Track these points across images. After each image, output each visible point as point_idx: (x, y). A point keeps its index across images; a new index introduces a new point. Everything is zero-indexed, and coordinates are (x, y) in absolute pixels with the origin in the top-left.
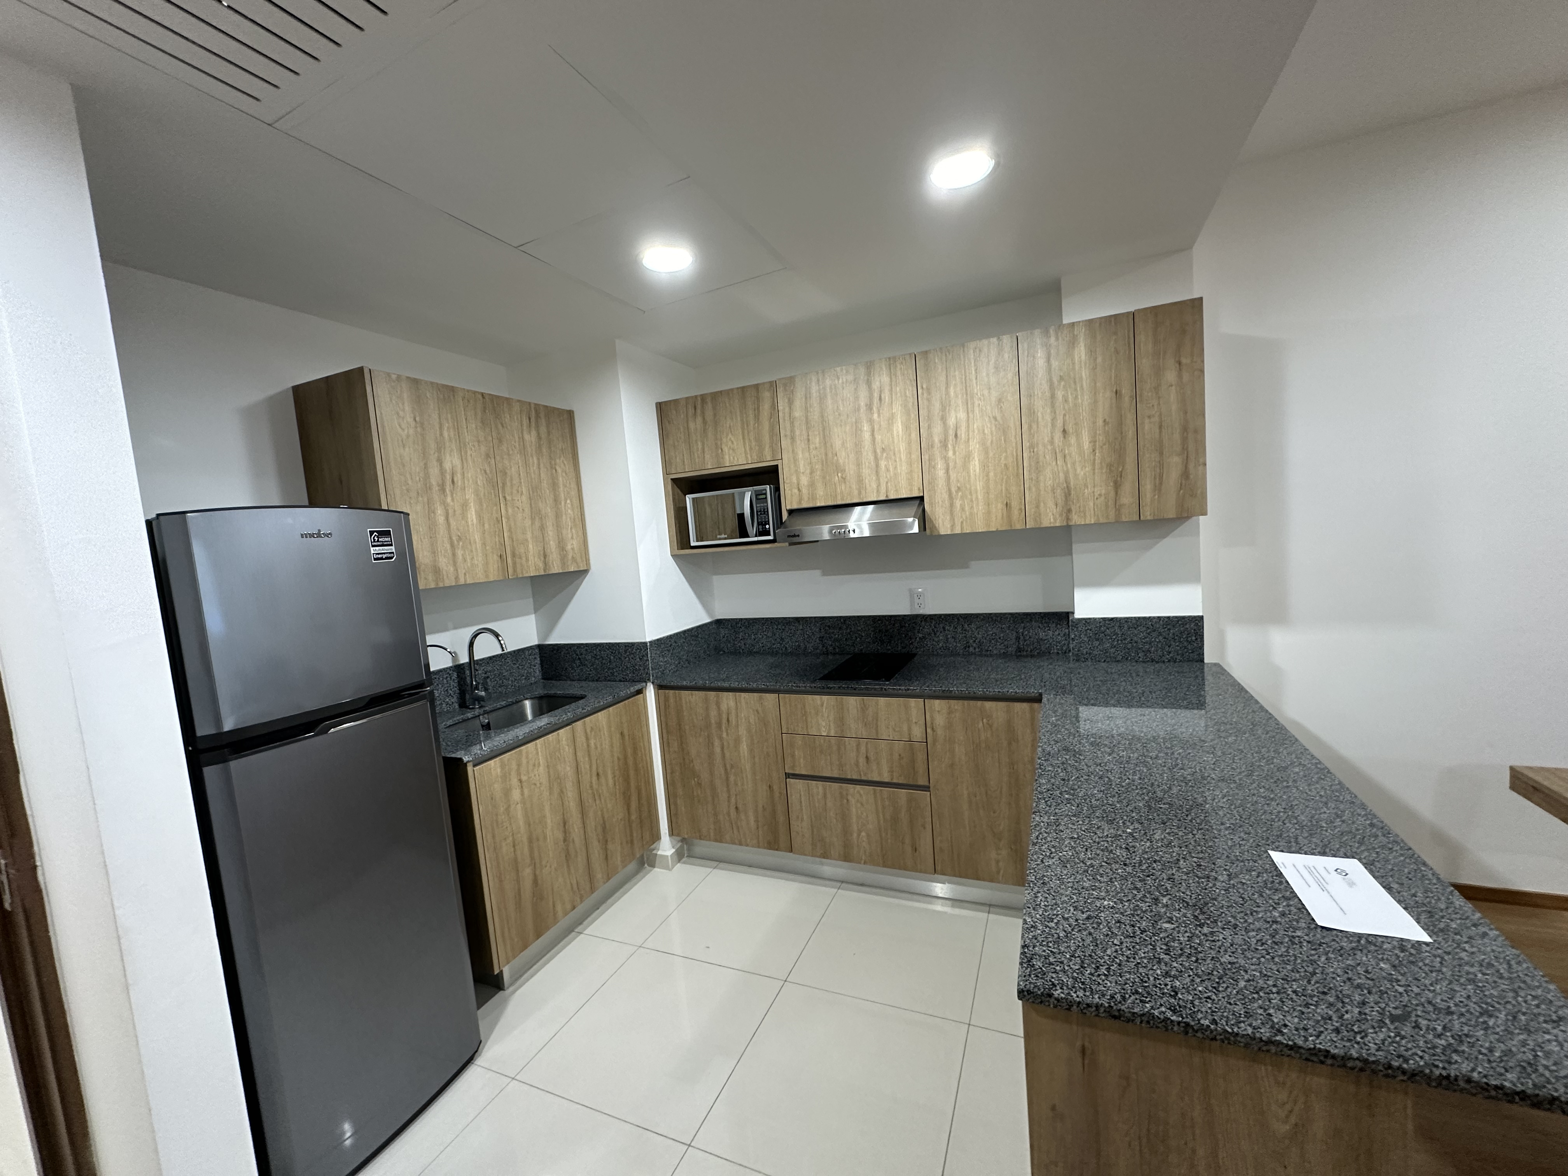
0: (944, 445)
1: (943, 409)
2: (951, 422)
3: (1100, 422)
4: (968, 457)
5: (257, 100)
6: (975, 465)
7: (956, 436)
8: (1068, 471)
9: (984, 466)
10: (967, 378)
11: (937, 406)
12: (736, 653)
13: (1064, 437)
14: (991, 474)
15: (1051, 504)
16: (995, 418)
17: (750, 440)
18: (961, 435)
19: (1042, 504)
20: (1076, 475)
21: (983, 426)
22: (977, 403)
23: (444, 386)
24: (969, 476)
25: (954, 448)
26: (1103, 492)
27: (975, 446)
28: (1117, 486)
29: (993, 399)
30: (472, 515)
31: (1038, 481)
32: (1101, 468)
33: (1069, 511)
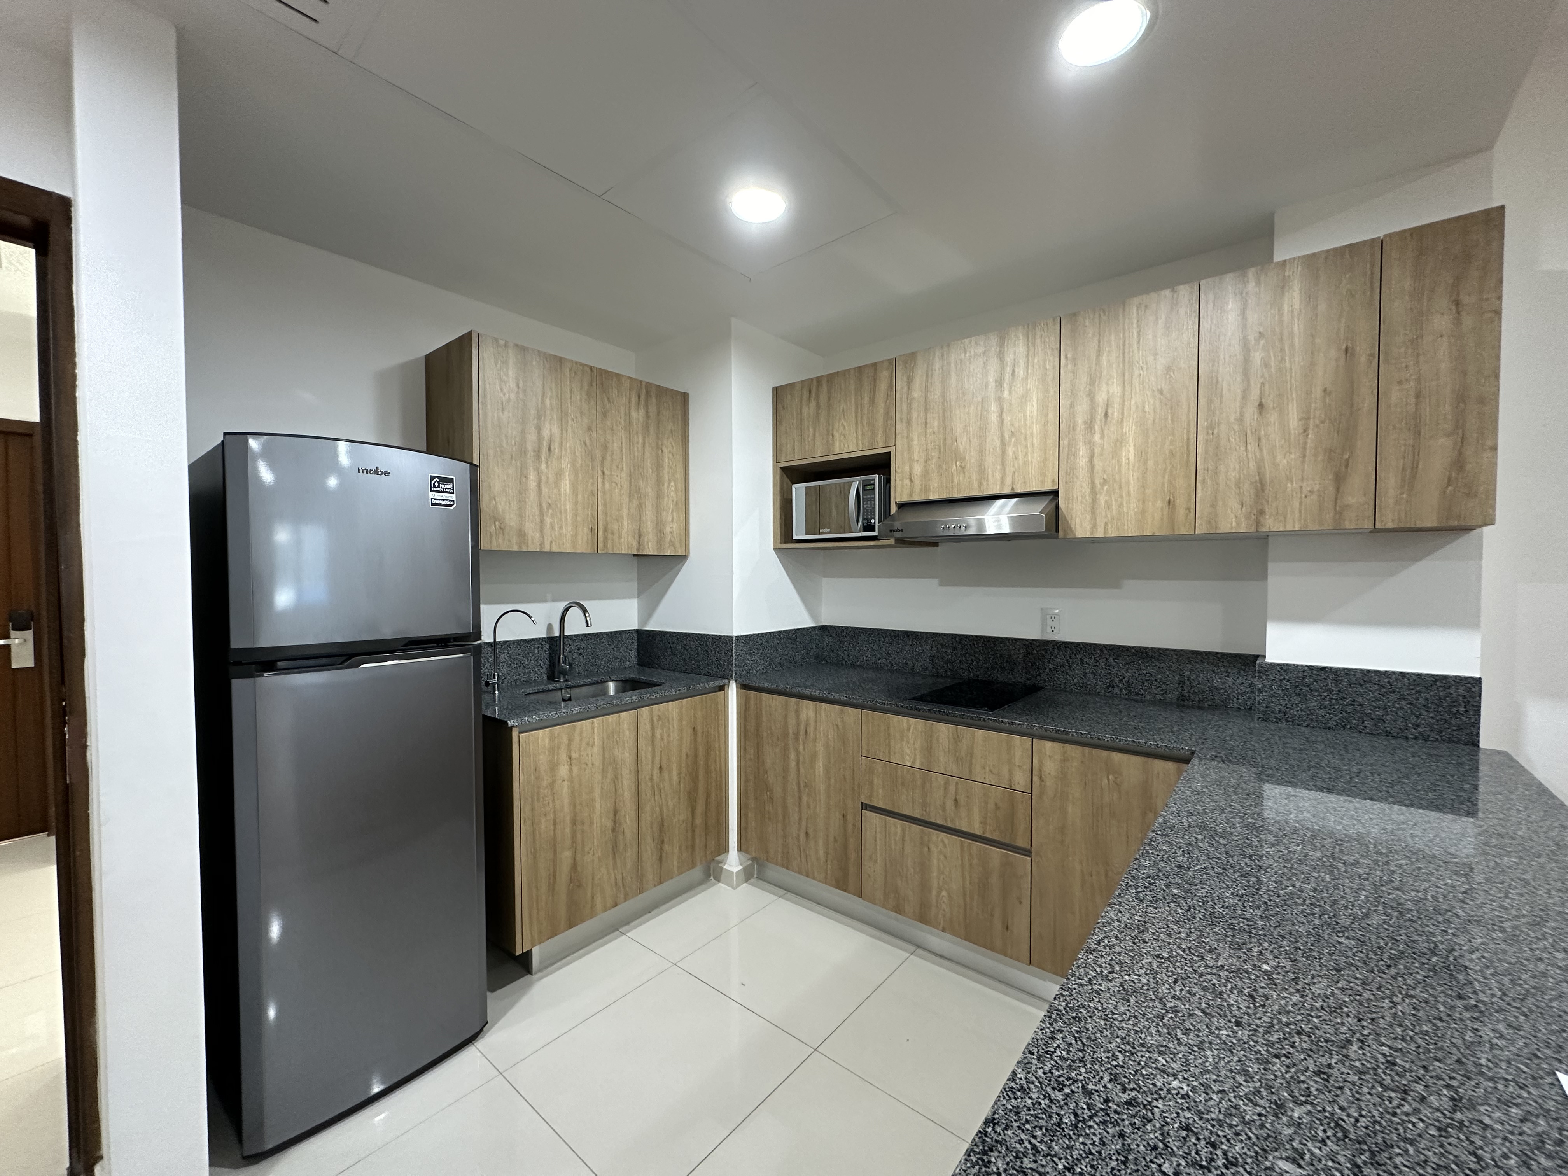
0: (1090, 426)
1: (1092, 382)
2: (1101, 398)
3: (1318, 392)
4: (1120, 442)
5: (316, 21)
6: (1129, 452)
7: (1106, 415)
8: (1262, 460)
9: (1142, 454)
10: (1127, 342)
11: (1084, 379)
12: (839, 664)
13: (1260, 413)
14: (1151, 463)
15: (1234, 503)
16: (1161, 392)
17: (863, 426)
18: (1112, 414)
19: (1220, 503)
20: (1275, 465)
21: (1144, 402)
22: (1136, 372)
23: (551, 355)
24: (1120, 466)
25: (1102, 431)
26: (1317, 487)
27: (1130, 428)
28: (1339, 480)
29: (1159, 367)
30: (566, 485)
31: (1216, 472)
32: (1315, 455)
33: (1262, 512)
